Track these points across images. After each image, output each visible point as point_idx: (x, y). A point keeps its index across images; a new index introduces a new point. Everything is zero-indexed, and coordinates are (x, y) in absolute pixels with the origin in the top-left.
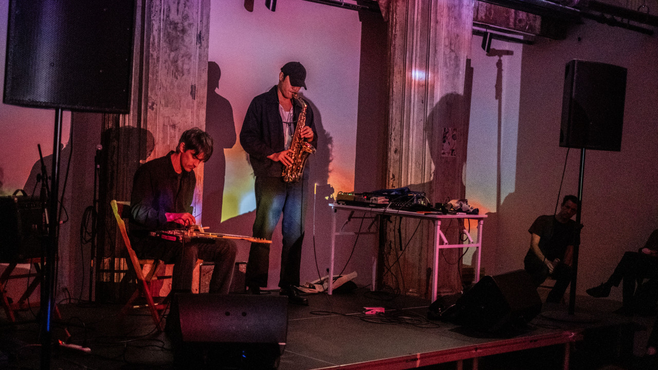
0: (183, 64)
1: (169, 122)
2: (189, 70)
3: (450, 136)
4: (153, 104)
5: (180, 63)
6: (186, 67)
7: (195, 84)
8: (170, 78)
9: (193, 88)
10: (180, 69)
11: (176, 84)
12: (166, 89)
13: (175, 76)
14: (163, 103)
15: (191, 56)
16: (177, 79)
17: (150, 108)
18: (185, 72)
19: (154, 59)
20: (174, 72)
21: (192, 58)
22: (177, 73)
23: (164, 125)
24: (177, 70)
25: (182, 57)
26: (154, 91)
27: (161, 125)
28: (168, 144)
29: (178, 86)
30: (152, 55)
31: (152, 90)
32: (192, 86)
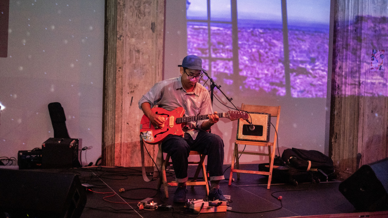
0: (145, 9)
1: (134, 48)
2: (149, 13)
3: (378, 56)
4: (121, 36)
5: (142, 8)
6: (147, 10)
7: (154, 22)
8: (135, 18)
9: (153, 25)
10: (142, 12)
11: (139, 22)
12: (132, 26)
13: (138, 17)
14: (130, 36)
15: (151, 3)
16: (140, 18)
17: (118, 39)
18: (147, 14)
19: (121, 6)
20: (137, 14)
21: (152, 4)
22: (140, 15)
23: (130, 51)
24: (140, 13)
25: (144, 3)
26: (121, 28)
27: (128, 51)
28: (134, 63)
29: (141, 23)
30: (119, 3)
31: (119, 27)
32: (152, 24)
